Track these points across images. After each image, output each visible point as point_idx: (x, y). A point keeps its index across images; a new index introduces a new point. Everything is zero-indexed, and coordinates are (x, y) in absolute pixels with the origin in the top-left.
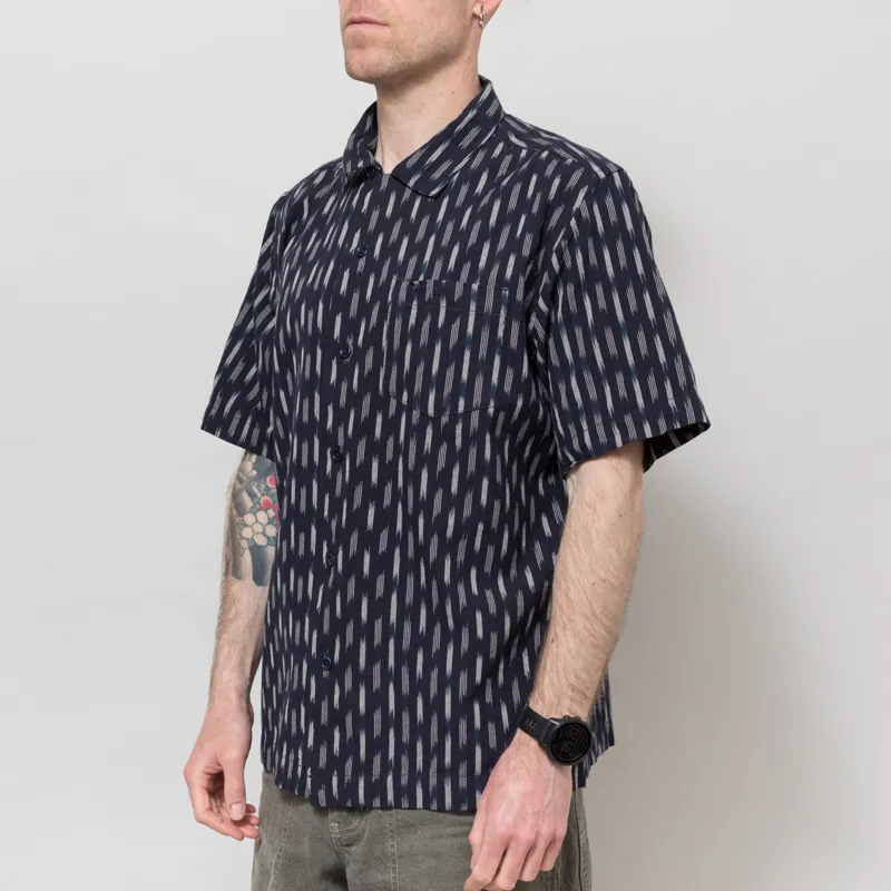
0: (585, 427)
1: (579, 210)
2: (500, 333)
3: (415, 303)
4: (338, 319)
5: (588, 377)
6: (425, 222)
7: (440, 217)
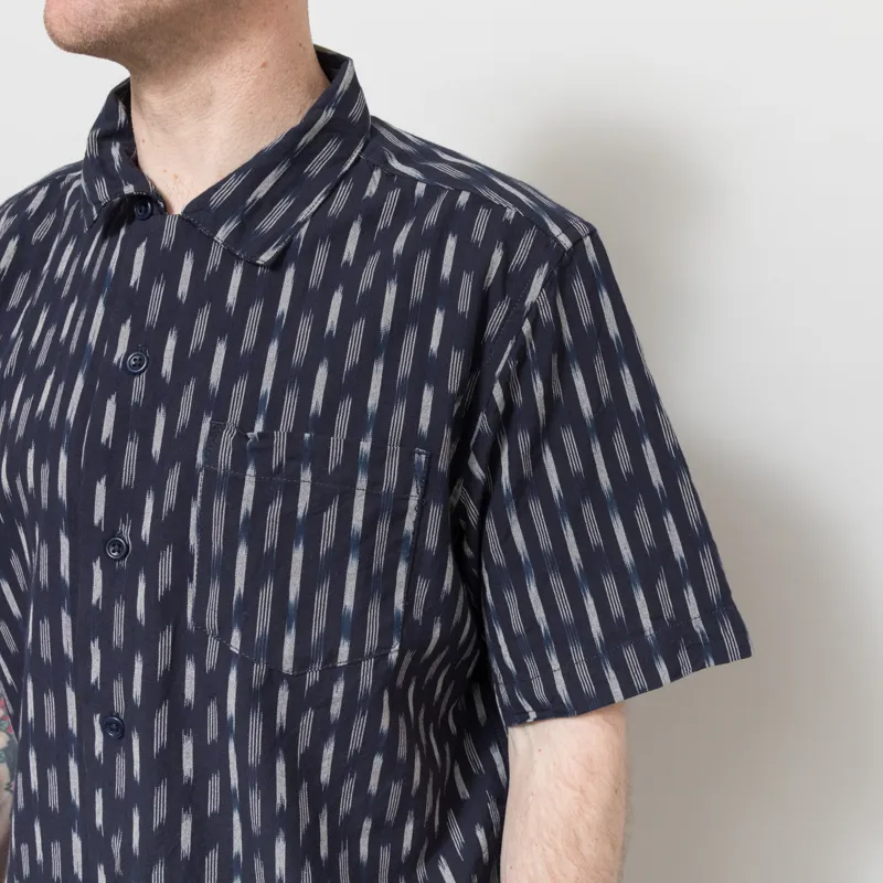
0: (555, 664)
1: (534, 305)
2: (409, 525)
3: (251, 471)
4: (101, 489)
5: (557, 584)
6: (255, 313)
7: (284, 305)
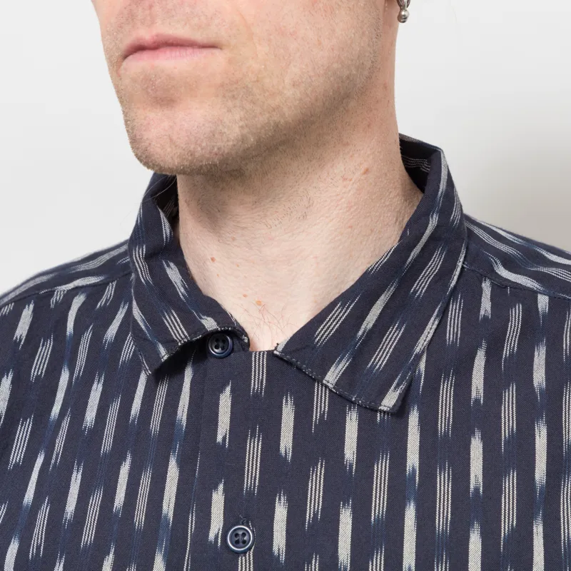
6: (381, 470)
7: (413, 458)
